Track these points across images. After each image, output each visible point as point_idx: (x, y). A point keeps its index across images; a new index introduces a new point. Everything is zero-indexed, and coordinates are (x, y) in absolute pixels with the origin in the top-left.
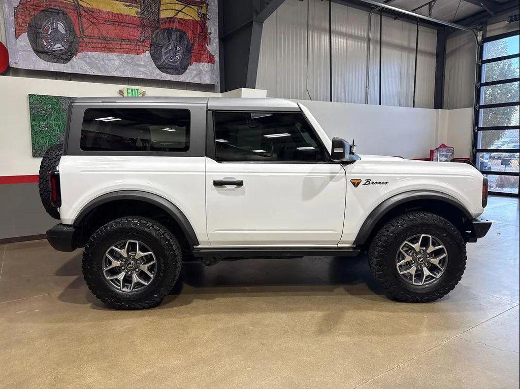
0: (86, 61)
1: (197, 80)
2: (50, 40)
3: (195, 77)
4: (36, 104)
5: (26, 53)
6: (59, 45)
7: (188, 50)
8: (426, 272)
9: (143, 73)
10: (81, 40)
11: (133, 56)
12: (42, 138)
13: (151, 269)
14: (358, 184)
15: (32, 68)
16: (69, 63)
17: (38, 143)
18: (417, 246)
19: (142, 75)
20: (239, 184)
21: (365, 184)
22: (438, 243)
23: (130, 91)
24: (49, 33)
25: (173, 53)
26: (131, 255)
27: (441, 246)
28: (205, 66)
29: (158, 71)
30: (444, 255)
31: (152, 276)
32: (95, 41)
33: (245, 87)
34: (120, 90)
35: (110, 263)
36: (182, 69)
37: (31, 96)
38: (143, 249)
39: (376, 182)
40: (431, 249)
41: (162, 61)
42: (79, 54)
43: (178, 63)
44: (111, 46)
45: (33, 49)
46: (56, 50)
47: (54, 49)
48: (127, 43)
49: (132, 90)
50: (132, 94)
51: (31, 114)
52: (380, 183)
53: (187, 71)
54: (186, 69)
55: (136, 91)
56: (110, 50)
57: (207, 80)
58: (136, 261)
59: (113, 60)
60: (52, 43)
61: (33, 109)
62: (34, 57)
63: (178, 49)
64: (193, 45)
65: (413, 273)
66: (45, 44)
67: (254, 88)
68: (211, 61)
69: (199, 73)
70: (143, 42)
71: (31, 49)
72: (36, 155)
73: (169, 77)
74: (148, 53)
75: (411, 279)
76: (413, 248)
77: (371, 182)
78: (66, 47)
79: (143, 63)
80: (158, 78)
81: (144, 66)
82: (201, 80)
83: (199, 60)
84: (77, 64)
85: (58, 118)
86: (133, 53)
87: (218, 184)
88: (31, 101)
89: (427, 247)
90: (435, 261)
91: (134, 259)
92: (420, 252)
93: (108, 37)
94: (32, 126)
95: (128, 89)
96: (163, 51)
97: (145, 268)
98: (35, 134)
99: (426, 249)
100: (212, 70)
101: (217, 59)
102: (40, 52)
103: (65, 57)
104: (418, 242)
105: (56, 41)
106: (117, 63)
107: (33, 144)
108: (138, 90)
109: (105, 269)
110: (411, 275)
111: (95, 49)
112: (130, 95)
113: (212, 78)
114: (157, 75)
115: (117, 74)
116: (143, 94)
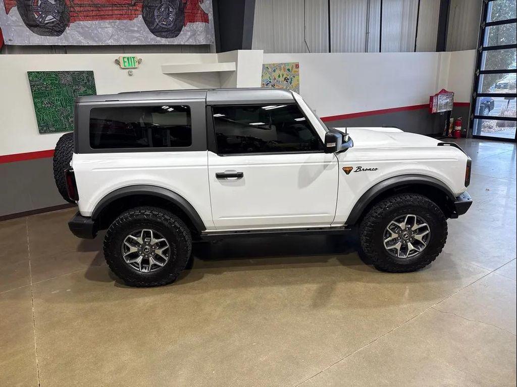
0: (79, 33)
1: (191, 42)
2: (40, 13)
3: (189, 39)
4: (36, 81)
5: (19, 28)
6: (51, 17)
7: (181, 11)
8: (411, 246)
9: (138, 39)
10: (72, 9)
11: (125, 21)
12: (47, 115)
13: (164, 253)
14: (350, 171)
15: (26, 43)
16: (62, 35)
17: (43, 120)
18: (402, 225)
19: (136, 42)
20: (240, 176)
21: (356, 171)
22: (422, 221)
23: (126, 60)
24: (39, 5)
25: (166, 15)
26: (147, 242)
27: (425, 224)
28: (199, 26)
29: (153, 36)
30: (427, 232)
31: (166, 259)
32: (86, 9)
33: (241, 49)
34: (116, 60)
35: (129, 249)
36: (175, 31)
37: (30, 73)
38: (156, 236)
39: (367, 169)
40: (416, 227)
41: (155, 24)
42: (71, 25)
43: (172, 25)
44: (102, 13)
45: (25, 23)
46: (49, 23)
47: (45, 22)
48: (118, 8)
49: (128, 59)
50: (129, 62)
51: (32, 92)
52: (370, 169)
53: (182, 32)
54: (180, 30)
55: (132, 59)
56: (102, 17)
57: (202, 40)
58: (151, 246)
59: (107, 28)
60: (43, 16)
61: (34, 86)
62: (27, 31)
63: (170, 10)
64: (185, 3)
65: (399, 248)
66: (37, 17)
67: (251, 49)
68: (206, 20)
69: (194, 34)
70: (135, 5)
71: (22, 23)
72: (42, 131)
73: (164, 41)
74: (140, 17)
75: (397, 253)
76: (399, 227)
77: (362, 169)
78: (58, 18)
79: (136, 29)
80: (153, 43)
81: (138, 31)
82: (196, 42)
83: (192, 21)
84: (73, 34)
85: (59, 94)
86: (125, 18)
87: (220, 176)
88: (31, 78)
89: (412, 225)
90: (419, 237)
91: (149, 245)
92: (405, 230)
93: (98, 4)
94: (35, 104)
95: (124, 58)
96: (156, 14)
97: (159, 252)
98: (39, 111)
99: (411, 227)
100: (207, 31)
101: (211, 17)
102: (32, 25)
103: (57, 29)
104: (403, 221)
105: (47, 13)
106: (110, 30)
107: (38, 121)
108: (134, 58)
109: (125, 255)
110: (397, 250)
111: (87, 17)
112: (126, 64)
113: (206, 38)
114: (151, 40)
115: (110, 42)
116: (139, 62)
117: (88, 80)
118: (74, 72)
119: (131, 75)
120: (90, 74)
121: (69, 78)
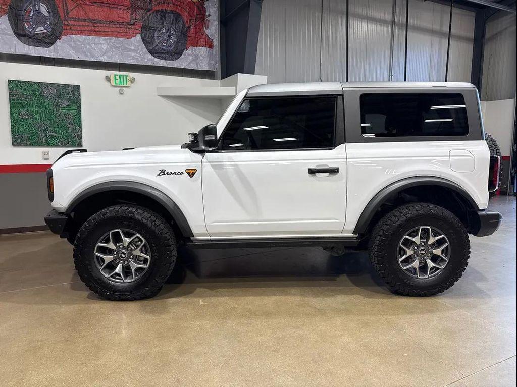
0: (70, 46)
1: (193, 66)
2: (32, 23)
3: (190, 63)
4: (16, 90)
5: (7, 36)
6: (42, 28)
7: (184, 34)
9: (133, 58)
10: (66, 23)
11: (121, 39)
12: (23, 127)
15: (12, 52)
16: (52, 48)
17: (18, 132)
19: (132, 61)
23: (117, 77)
24: (31, 15)
25: (168, 37)
28: (203, 51)
29: (150, 56)
32: (81, 23)
33: (242, 72)
34: (107, 76)
36: (176, 54)
37: (10, 82)
41: (154, 45)
42: (63, 38)
43: (172, 47)
44: (97, 29)
45: (14, 32)
46: (39, 34)
47: (35, 33)
48: (115, 26)
49: (120, 76)
50: (120, 81)
51: (10, 101)
53: (183, 56)
54: (181, 53)
55: (125, 77)
56: (97, 33)
57: (204, 67)
59: (101, 44)
60: (34, 26)
61: (13, 95)
62: (16, 41)
63: (172, 32)
64: (189, 28)
66: (27, 26)
67: (253, 74)
68: (210, 45)
69: (196, 58)
70: (133, 24)
71: (11, 32)
72: (15, 144)
73: (162, 63)
74: (139, 37)
78: (50, 30)
79: (133, 48)
80: (150, 64)
81: (134, 51)
82: (197, 66)
83: (195, 45)
84: (63, 48)
85: (39, 105)
86: (122, 36)
88: (11, 87)
93: (94, 20)
94: (12, 114)
95: (115, 75)
96: (156, 34)
98: (15, 121)
100: (210, 56)
101: (216, 42)
102: (21, 34)
103: (48, 40)
105: (39, 24)
106: (105, 47)
107: (12, 132)
108: (126, 76)
111: (82, 32)
112: (118, 82)
113: (209, 64)
114: (148, 60)
115: (104, 59)
116: (133, 81)
117: (74, 95)
118: (58, 85)
119: (121, 94)
120: (77, 88)
121: (53, 91)
